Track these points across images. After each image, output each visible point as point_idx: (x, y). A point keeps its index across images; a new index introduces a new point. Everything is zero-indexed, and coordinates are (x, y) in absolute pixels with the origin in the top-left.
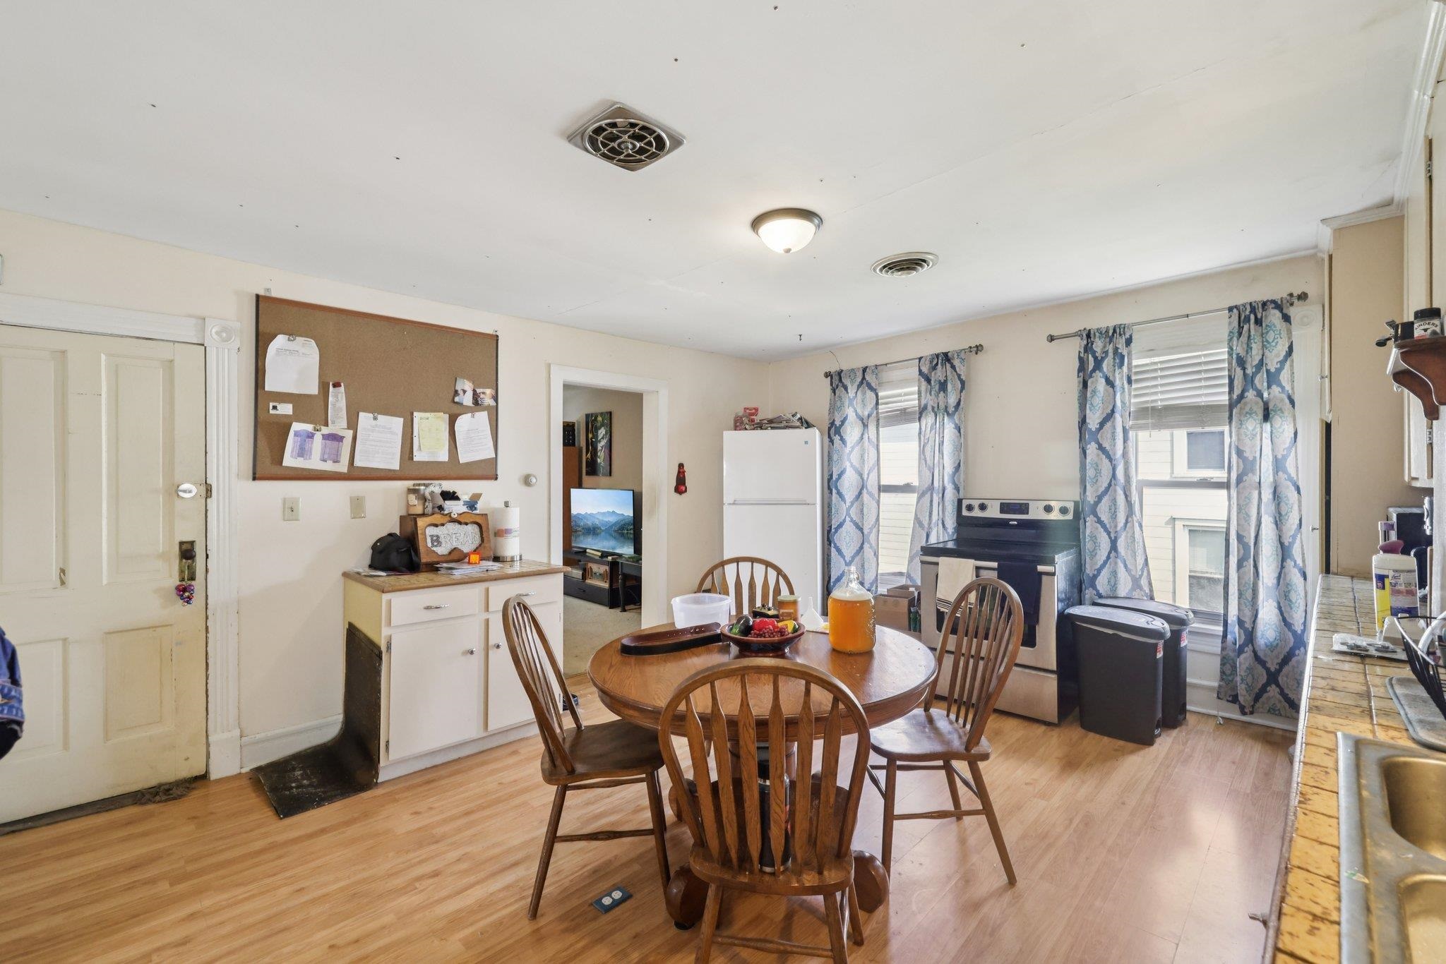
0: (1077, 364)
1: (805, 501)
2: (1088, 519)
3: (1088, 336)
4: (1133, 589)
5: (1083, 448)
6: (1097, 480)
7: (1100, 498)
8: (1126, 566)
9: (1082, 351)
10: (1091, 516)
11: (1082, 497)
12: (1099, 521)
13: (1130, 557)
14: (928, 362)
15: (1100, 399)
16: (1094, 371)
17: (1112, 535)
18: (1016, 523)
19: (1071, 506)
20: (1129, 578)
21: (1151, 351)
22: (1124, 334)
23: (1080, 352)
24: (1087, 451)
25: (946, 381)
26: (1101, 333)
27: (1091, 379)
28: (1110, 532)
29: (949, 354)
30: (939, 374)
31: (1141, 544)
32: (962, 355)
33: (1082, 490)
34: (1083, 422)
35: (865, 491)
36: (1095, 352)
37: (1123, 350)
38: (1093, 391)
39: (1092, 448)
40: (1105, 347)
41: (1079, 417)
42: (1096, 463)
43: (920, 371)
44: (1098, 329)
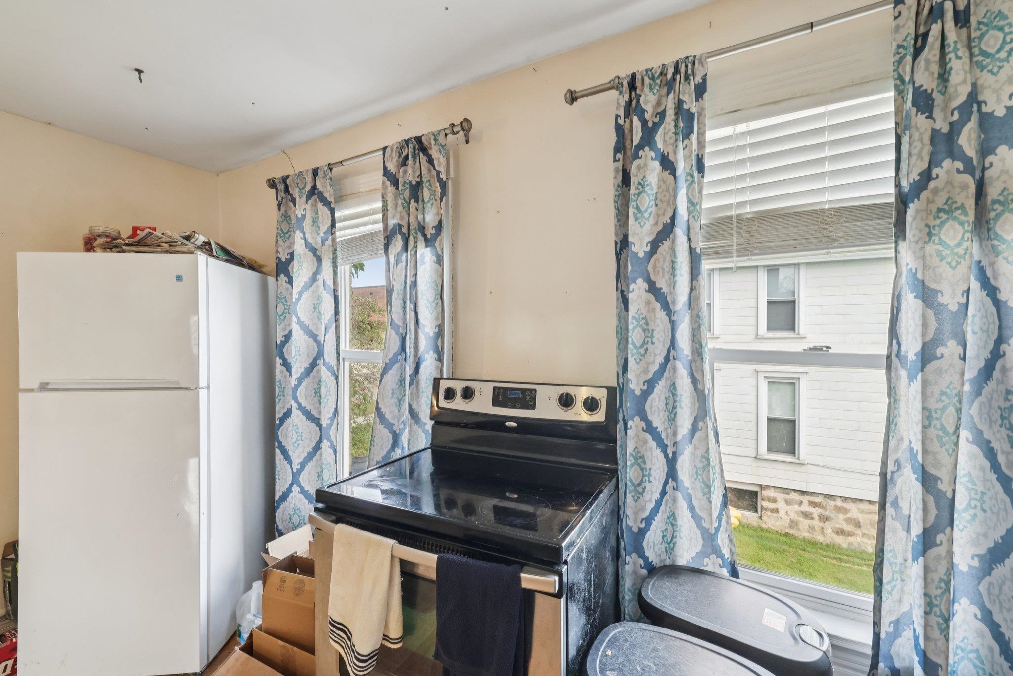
0: (613, 138)
1: (178, 383)
2: (630, 423)
3: (632, 86)
4: (704, 554)
5: (622, 292)
6: (647, 350)
7: (651, 384)
8: (692, 508)
9: (621, 113)
10: (637, 419)
11: (621, 381)
12: (650, 428)
13: (700, 494)
14: (395, 156)
15: (652, 198)
16: (640, 147)
17: (670, 452)
18: (514, 424)
19: (601, 396)
20: (699, 532)
21: (734, 114)
22: (694, 74)
23: (617, 116)
24: (631, 297)
25: (419, 184)
26: (653, 78)
27: (636, 163)
28: (667, 446)
29: (423, 138)
30: (409, 175)
31: (718, 469)
32: (441, 138)
33: (621, 367)
34: (623, 244)
35: (320, 362)
36: (644, 111)
37: (691, 105)
38: (639, 183)
39: (637, 290)
40: (659, 104)
41: (616, 234)
42: (645, 318)
43: (385, 168)
44: (647, 71)
